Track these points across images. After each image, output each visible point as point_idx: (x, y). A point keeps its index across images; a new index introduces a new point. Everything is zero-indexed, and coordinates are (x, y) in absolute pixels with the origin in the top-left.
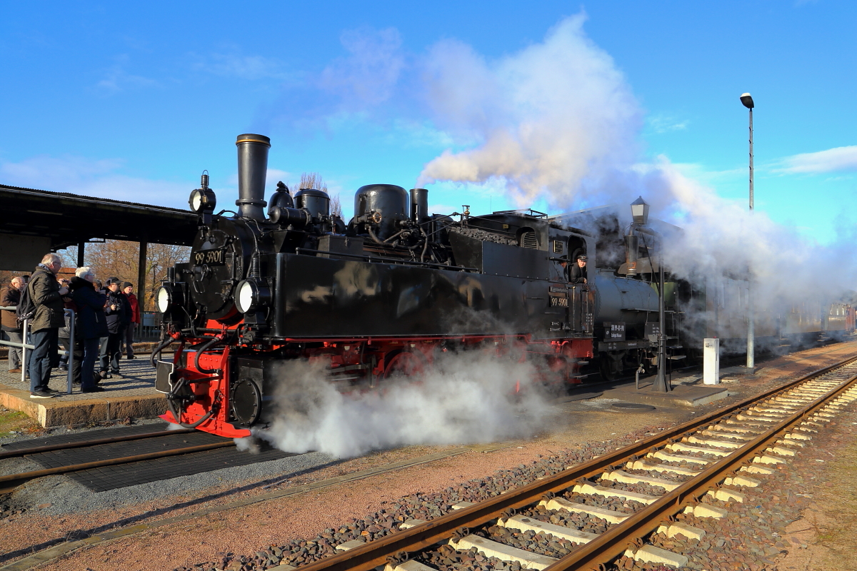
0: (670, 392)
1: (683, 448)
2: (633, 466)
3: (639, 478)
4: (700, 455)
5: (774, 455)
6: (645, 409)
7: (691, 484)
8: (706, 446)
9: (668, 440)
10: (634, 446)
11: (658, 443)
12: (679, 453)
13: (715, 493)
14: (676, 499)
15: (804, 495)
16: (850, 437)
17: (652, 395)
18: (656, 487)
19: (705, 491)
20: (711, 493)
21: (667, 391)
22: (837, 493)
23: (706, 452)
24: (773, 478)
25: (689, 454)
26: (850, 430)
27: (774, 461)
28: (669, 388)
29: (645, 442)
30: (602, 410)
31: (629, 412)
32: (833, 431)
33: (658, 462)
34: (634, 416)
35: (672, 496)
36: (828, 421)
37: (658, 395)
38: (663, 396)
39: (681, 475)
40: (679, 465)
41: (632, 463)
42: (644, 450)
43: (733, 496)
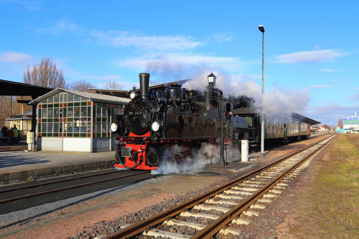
0: (226, 166)
1: (231, 192)
2: (208, 202)
3: (211, 207)
4: (239, 195)
5: (272, 193)
6: (214, 174)
7: (235, 209)
8: (242, 191)
9: (225, 188)
10: (209, 192)
11: (220, 190)
12: (230, 194)
13: (246, 212)
14: (228, 216)
15: (285, 211)
16: (305, 184)
17: (218, 168)
18: (219, 211)
19: (241, 212)
20: (244, 212)
21: (225, 165)
22: (298, 209)
23: (242, 193)
24: (272, 204)
25: (234, 195)
26: (305, 180)
27: (272, 196)
28: (226, 164)
29: (214, 190)
30: (194, 176)
31: (207, 176)
32: (298, 181)
33: (220, 199)
34: (210, 178)
35: (226, 215)
36: (296, 177)
37: (220, 167)
38: (223, 168)
39: (230, 205)
40: (230, 200)
41: (208, 200)
42: (214, 194)
43: (254, 214)
